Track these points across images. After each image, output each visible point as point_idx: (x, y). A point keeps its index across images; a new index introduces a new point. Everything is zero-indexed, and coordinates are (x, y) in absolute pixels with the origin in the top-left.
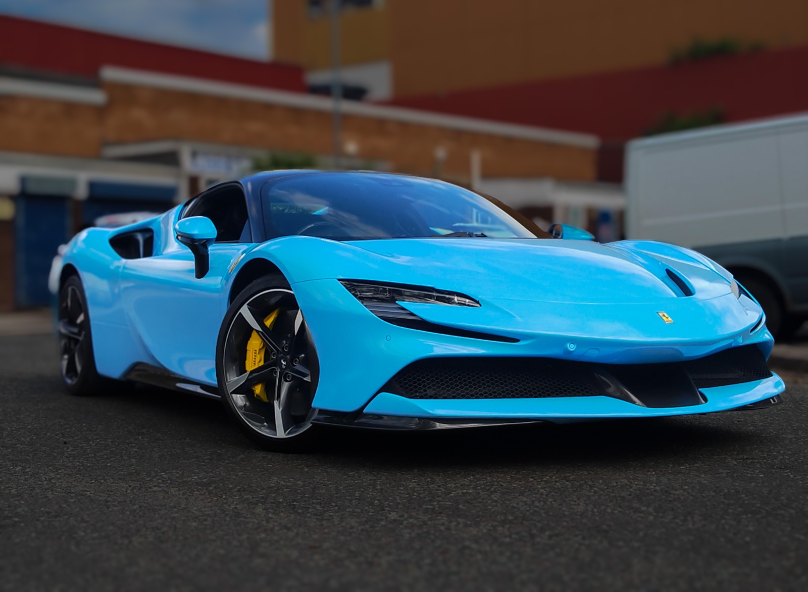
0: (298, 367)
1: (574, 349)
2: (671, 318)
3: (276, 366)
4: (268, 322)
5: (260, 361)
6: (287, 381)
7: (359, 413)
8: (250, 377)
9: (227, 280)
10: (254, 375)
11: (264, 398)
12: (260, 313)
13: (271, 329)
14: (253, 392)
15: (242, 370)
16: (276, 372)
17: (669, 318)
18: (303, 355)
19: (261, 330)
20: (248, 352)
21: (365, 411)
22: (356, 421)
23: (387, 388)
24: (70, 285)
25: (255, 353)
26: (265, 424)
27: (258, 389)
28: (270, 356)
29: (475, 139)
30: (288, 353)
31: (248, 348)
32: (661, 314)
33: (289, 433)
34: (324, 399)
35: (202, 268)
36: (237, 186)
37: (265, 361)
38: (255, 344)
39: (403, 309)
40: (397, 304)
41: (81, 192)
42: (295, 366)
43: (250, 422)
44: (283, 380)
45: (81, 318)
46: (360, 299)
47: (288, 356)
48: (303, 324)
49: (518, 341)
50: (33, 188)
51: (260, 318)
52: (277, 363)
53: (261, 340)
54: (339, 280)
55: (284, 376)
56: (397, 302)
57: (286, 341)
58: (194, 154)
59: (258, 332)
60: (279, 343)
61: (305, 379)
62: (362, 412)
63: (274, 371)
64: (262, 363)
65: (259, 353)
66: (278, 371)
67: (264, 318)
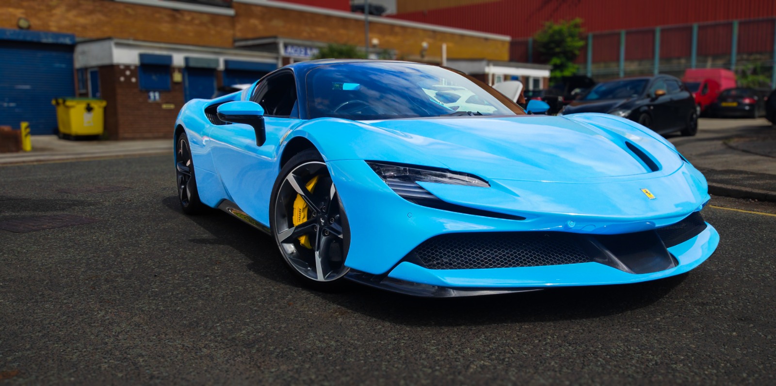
0: (334, 225)
1: (573, 226)
2: (653, 194)
3: (316, 223)
4: (310, 187)
5: (304, 218)
6: (325, 236)
7: (384, 276)
8: (296, 231)
9: (278, 149)
10: (299, 229)
11: (308, 246)
12: (303, 180)
13: (312, 193)
14: (299, 242)
15: (291, 225)
16: (316, 228)
17: (651, 194)
18: (338, 215)
19: (304, 194)
20: (294, 210)
21: (390, 275)
22: (381, 282)
23: (409, 257)
24: (181, 139)
25: (300, 211)
26: (309, 268)
27: (303, 240)
28: (311, 214)
29: (444, 36)
30: (326, 213)
31: (294, 207)
32: (644, 191)
33: (328, 277)
34: (355, 260)
35: (261, 138)
36: (290, 72)
37: (308, 218)
38: (299, 204)
39: (421, 188)
40: (416, 183)
41: (222, 67)
42: (332, 224)
43: (296, 266)
44: (322, 235)
45: (188, 163)
46: (385, 177)
47: (326, 216)
48: (335, 194)
49: (523, 218)
50: (192, 64)
51: (303, 184)
52: (317, 221)
53: (304, 202)
54: (366, 161)
55: (322, 231)
56: (416, 182)
57: (324, 203)
58: (286, 46)
59: (301, 195)
60: (318, 204)
61: (339, 236)
62: (387, 275)
63: (314, 227)
64: (305, 220)
65: (303, 212)
66: (318, 227)
67: (307, 182)
